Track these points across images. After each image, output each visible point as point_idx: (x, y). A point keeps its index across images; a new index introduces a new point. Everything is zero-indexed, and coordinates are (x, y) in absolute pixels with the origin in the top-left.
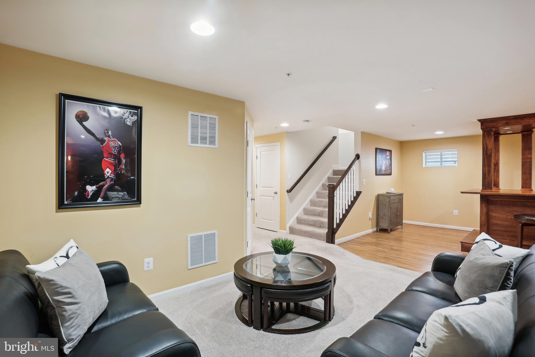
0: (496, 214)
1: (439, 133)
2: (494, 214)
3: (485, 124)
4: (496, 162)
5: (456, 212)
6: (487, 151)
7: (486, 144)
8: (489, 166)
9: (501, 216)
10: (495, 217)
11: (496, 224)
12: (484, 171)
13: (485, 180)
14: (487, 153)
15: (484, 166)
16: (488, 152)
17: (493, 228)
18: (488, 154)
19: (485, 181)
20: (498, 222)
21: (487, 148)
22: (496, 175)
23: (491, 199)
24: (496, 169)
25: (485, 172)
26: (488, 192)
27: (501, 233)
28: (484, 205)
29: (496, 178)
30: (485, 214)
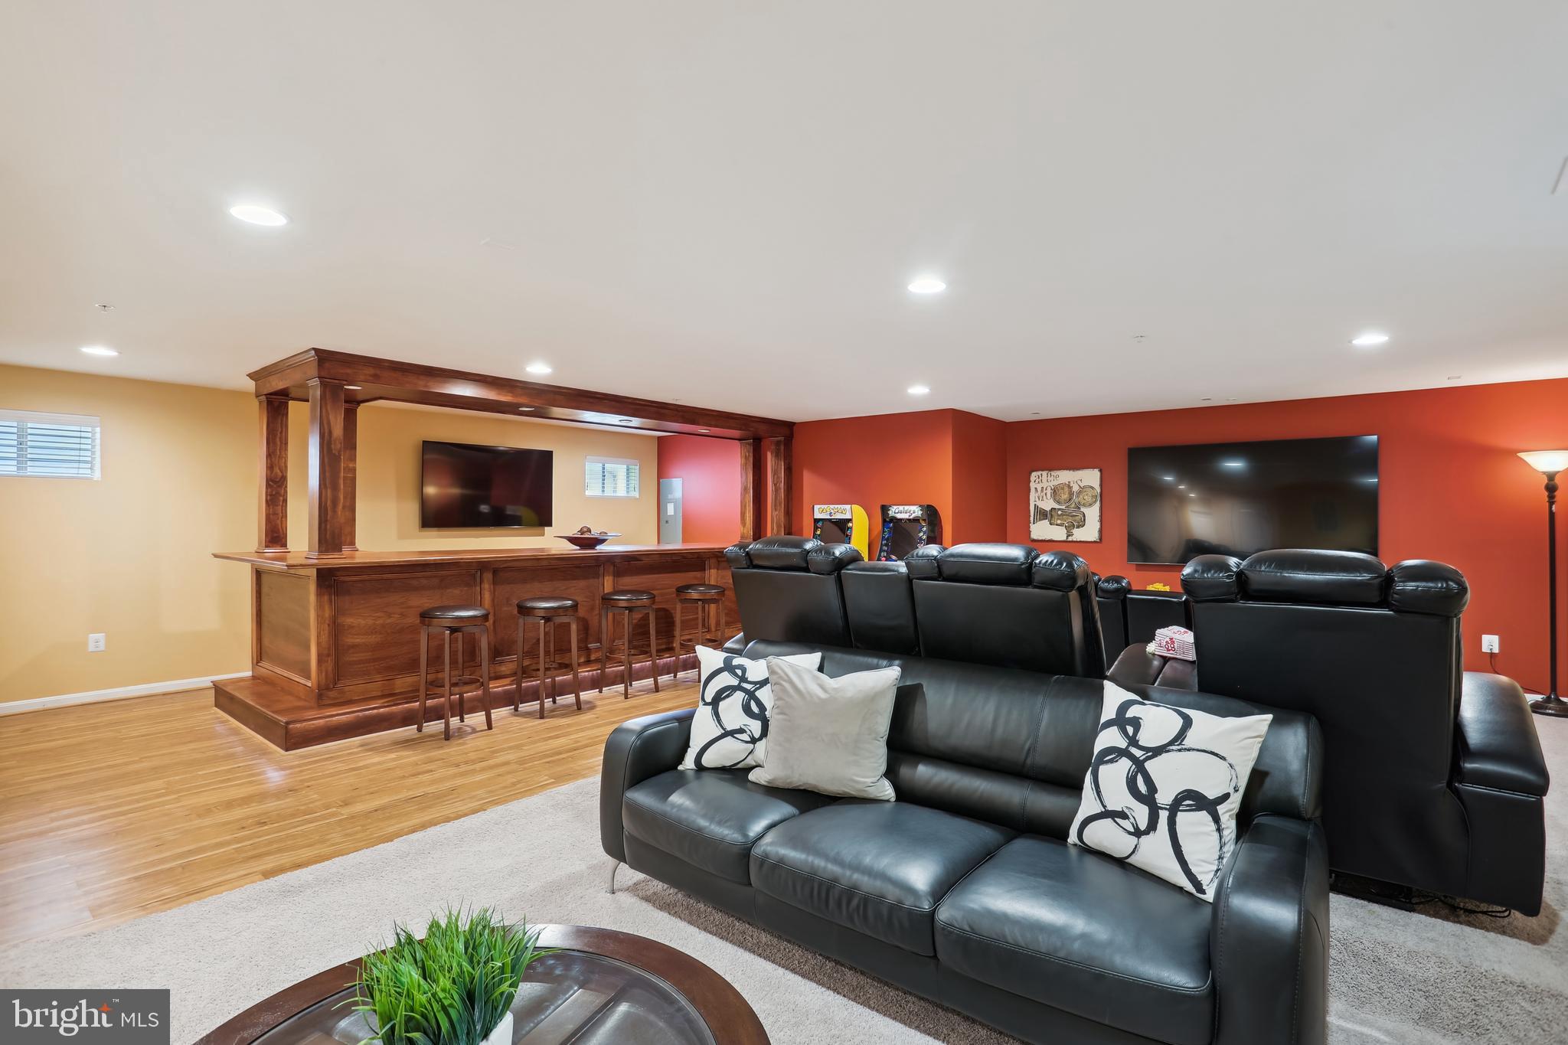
0: (352, 620)
1: (98, 354)
2: (349, 621)
3: (327, 365)
4: (281, 474)
5: (96, 641)
6: (329, 443)
7: (329, 423)
8: (335, 488)
9: (362, 622)
10: (351, 627)
11: (354, 646)
12: (323, 499)
13: (326, 525)
14: (330, 450)
15: (322, 486)
16: (333, 446)
17: (348, 659)
18: (334, 452)
19: (326, 529)
20: (358, 640)
21: (330, 433)
22: (282, 513)
23: (342, 578)
24: (281, 496)
25: (326, 504)
26: (333, 560)
27: (365, 669)
28: (326, 598)
29: (282, 521)
30: (329, 625)
